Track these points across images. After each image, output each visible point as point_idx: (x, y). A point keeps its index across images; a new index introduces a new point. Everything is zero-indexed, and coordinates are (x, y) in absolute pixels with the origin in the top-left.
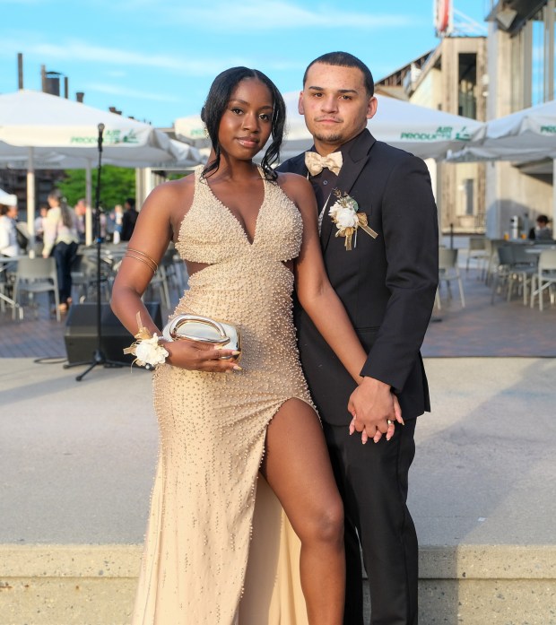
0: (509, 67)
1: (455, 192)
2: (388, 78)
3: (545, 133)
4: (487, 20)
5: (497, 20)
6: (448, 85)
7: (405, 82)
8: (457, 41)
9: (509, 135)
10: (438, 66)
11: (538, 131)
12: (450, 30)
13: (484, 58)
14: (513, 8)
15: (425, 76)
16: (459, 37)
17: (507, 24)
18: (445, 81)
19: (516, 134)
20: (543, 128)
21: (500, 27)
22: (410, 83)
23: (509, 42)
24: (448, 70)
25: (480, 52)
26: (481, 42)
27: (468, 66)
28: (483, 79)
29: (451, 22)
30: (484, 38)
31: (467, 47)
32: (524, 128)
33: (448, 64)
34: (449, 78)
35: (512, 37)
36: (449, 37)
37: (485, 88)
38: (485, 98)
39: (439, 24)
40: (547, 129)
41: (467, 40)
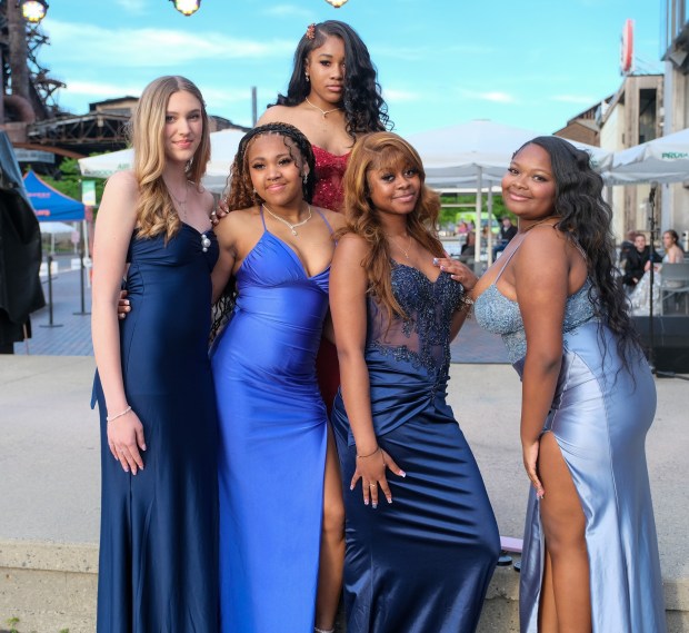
0: (682, 100)
1: (635, 209)
2: (587, 113)
3: (666, 159)
4: (663, 59)
5: (670, 60)
6: (630, 117)
7: (597, 115)
8: (638, 79)
9: (636, 161)
10: (622, 101)
11: (660, 157)
12: (633, 69)
13: (662, 92)
14: (683, 50)
15: (612, 110)
16: (642, 75)
17: (680, 63)
18: (627, 114)
19: (642, 160)
20: (664, 155)
21: (675, 66)
22: (600, 117)
23: (683, 78)
24: (631, 104)
25: (659, 88)
26: (660, 79)
27: (649, 99)
28: (661, 112)
29: (634, 62)
30: (663, 75)
31: (648, 84)
32: (647, 155)
33: (630, 99)
34: (631, 111)
35: (685, 74)
36: (632, 75)
37: (662, 120)
38: (662, 128)
39: (623, 65)
40: (668, 155)
41: (649, 78)
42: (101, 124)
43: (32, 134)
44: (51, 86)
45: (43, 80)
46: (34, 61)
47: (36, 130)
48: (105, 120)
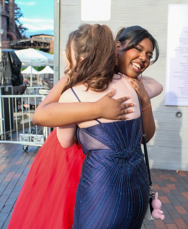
42: (32, 42)
43: (12, 44)
44: (23, 30)
45: (20, 27)
46: (18, 21)
47: (13, 43)
48: (33, 41)
